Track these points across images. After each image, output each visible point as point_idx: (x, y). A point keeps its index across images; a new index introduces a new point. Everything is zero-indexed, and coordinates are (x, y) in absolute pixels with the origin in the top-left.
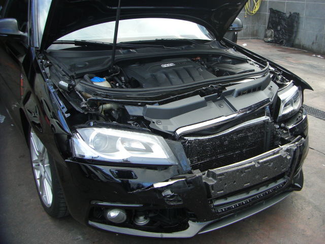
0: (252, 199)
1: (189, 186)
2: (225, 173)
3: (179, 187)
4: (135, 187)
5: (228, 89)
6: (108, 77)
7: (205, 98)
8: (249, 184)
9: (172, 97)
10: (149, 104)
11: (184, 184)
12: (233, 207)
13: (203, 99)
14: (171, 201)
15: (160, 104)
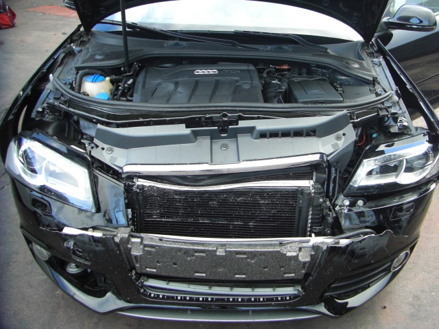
0: (217, 300)
1: (97, 246)
2: (157, 246)
3: (84, 243)
4: (47, 223)
5: (242, 124)
6: (114, 77)
7: (192, 131)
8: (204, 275)
9: (141, 120)
10: (103, 123)
11: (90, 240)
12: (179, 298)
13: (188, 131)
14: (79, 256)
15: (118, 126)
